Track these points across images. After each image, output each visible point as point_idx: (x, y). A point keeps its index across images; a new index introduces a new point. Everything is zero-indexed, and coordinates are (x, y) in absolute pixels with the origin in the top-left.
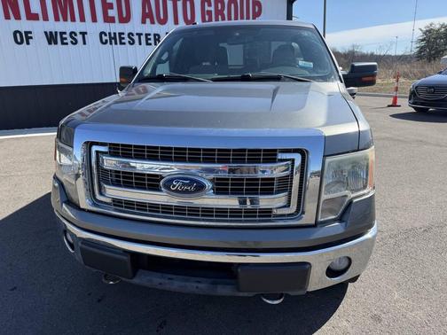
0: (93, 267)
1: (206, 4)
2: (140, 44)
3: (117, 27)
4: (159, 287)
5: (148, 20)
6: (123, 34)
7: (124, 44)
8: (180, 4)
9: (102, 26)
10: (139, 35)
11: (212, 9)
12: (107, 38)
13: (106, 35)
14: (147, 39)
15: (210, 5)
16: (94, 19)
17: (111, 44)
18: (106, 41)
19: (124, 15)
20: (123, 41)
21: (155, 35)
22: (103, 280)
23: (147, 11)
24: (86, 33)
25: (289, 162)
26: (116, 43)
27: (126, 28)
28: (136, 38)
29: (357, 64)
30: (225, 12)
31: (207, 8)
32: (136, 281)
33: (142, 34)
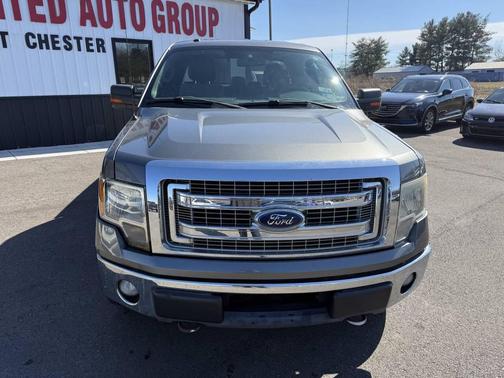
0: (167, 317)
1: (158, 7)
2: (79, 50)
3: (47, 28)
4: (253, 327)
5: (88, 22)
6: (57, 36)
7: (59, 48)
8: (127, 6)
9: (27, 25)
10: (78, 39)
11: (165, 13)
12: (36, 40)
13: (34, 37)
14: (88, 45)
15: (162, 9)
16: (17, 16)
17: (41, 48)
18: (35, 44)
19: (58, 14)
20: (57, 45)
21: (98, 40)
22: (181, 329)
23: (87, 11)
24: (7, 33)
25: (370, 192)
26: (48, 48)
27: (60, 30)
28: (74, 42)
29: (365, 90)
30: (180, 18)
31: (159, 12)
32: (225, 324)
33: (81, 38)
